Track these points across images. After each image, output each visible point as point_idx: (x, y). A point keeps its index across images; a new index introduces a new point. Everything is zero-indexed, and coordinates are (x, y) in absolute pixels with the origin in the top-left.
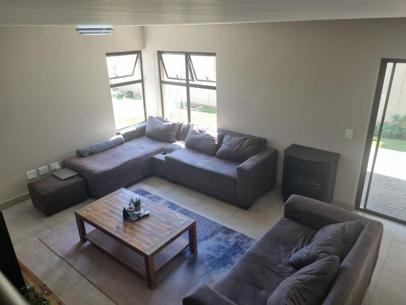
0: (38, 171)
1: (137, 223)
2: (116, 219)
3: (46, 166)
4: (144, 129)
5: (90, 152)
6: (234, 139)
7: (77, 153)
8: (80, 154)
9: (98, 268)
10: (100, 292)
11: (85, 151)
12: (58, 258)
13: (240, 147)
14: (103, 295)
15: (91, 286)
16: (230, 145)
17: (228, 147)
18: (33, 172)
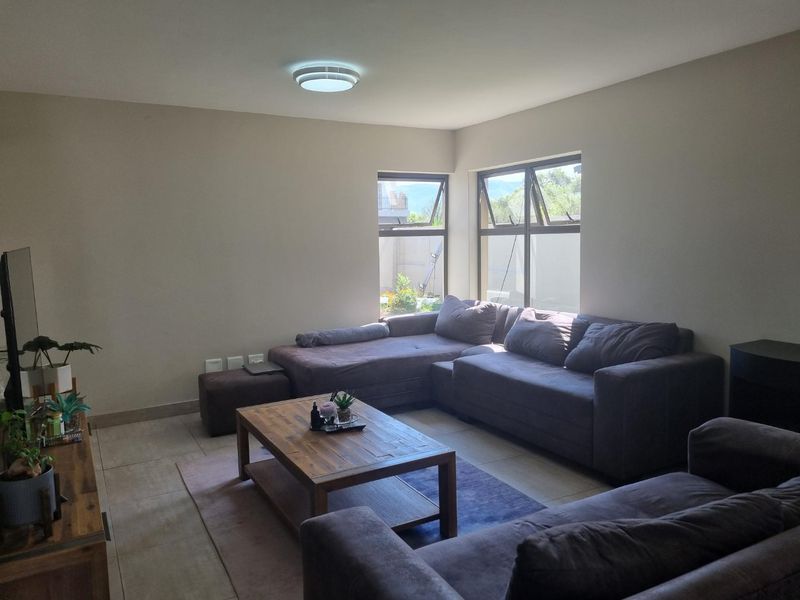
0: (226, 363)
1: (332, 437)
2: (295, 426)
3: (240, 357)
4: (434, 318)
5: (318, 339)
6: (607, 328)
7: (297, 340)
8: (302, 342)
9: (240, 523)
10: (217, 561)
11: (309, 337)
12: (184, 494)
13: (618, 343)
14: (220, 568)
15: (209, 548)
16: (597, 340)
17: (592, 344)
18: (217, 362)
